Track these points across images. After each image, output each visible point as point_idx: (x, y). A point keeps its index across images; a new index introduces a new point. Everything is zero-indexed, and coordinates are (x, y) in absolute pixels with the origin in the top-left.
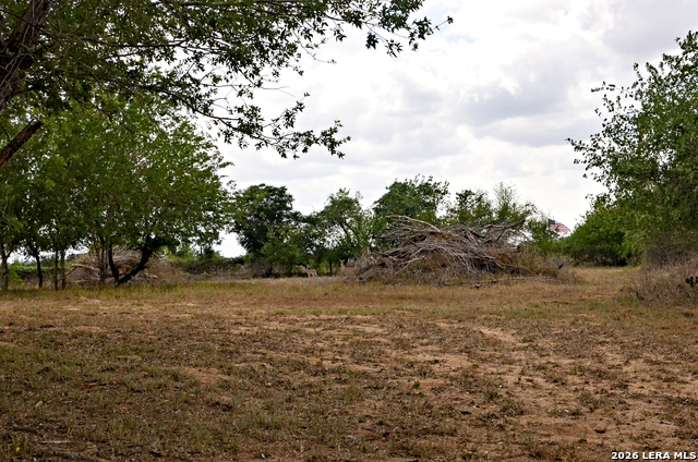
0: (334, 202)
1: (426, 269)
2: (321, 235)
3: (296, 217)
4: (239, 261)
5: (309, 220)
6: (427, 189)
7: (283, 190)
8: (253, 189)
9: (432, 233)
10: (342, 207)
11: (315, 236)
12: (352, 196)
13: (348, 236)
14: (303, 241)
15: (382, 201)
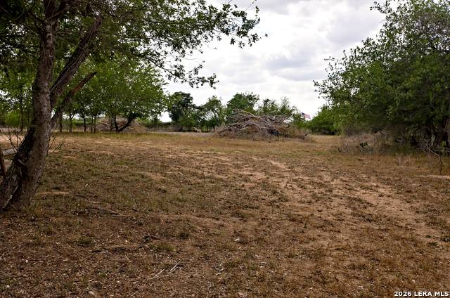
0: (210, 101)
1: (248, 133)
2: (204, 114)
3: (194, 106)
4: (168, 124)
5: (199, 108)
6: (250, 97)
7: (189, 95)
8: (177, 94)
9: (251, 118)
10: (213, 103)
11: (201, 115)
12: (218, 99)
13: (215, 116)
14: (196, 117)
15: (231, 101)
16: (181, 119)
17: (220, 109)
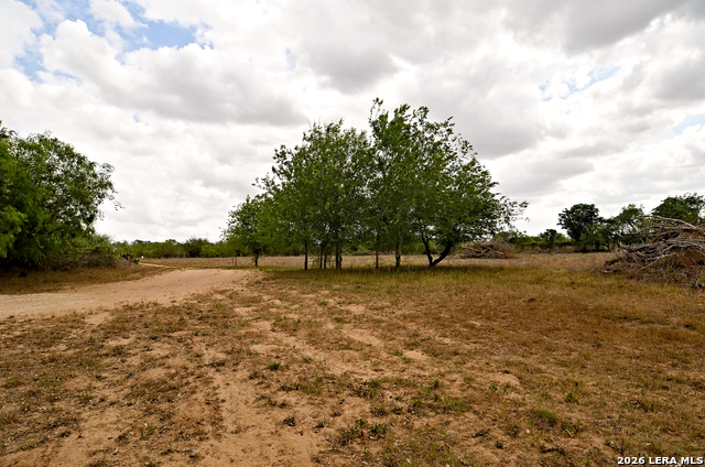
0: (625, 211)
1: (678, 266)
2: (617, 229)
3: (601, 220)
4: (568, 244)
5: (609, 221)
6: (692, 200)
7: (593, 205)
8: (576, 207)
9: (686, 230)
10: (630, 214)
11: (613, 230)
12: (638, 207)
13: (634, 230)
14: (606, 233)
15: (657, 209)
16: (583, 236)
17: (641, 220)
